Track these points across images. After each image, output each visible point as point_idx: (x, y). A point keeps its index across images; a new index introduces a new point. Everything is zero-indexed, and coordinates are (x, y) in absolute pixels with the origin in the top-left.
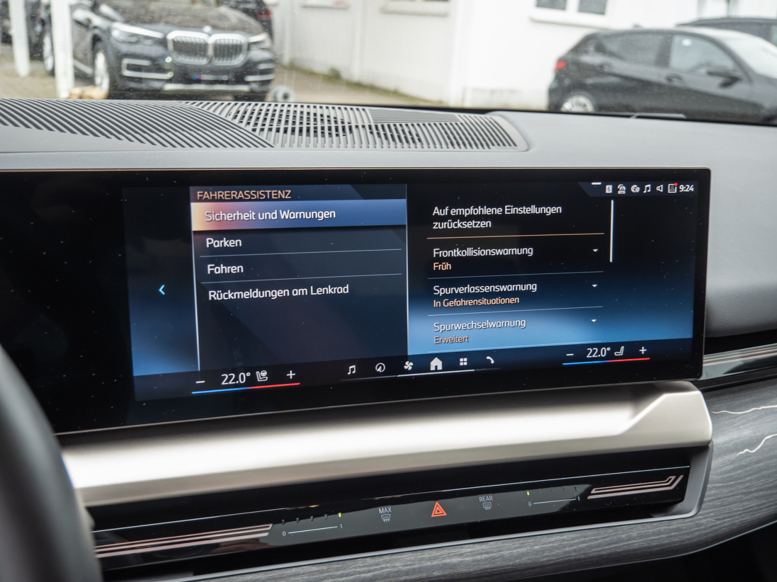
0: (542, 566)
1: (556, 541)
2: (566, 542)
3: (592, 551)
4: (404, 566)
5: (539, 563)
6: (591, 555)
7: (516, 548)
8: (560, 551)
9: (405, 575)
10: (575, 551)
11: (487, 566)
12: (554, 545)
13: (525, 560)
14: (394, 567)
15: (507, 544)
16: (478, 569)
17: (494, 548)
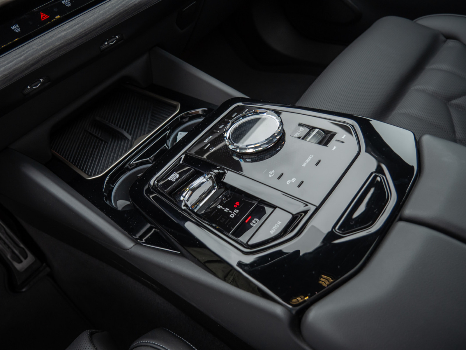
0: (110, 20)
1: (109, 5)
2: (115, 4)
3: (130, 4)
4: (38, 46)
5: (107, 19)
6: (130, 6)
7: (91, 16)
8: (114, 10)
9: (42, 51)
10: (121, 7)
11: (81, 30)
12: (109, 8)
13: (99, 20)
14: (33, 49)
15: (86, 16)
16: (78, 34)
17: (79, 21)
